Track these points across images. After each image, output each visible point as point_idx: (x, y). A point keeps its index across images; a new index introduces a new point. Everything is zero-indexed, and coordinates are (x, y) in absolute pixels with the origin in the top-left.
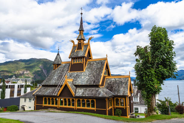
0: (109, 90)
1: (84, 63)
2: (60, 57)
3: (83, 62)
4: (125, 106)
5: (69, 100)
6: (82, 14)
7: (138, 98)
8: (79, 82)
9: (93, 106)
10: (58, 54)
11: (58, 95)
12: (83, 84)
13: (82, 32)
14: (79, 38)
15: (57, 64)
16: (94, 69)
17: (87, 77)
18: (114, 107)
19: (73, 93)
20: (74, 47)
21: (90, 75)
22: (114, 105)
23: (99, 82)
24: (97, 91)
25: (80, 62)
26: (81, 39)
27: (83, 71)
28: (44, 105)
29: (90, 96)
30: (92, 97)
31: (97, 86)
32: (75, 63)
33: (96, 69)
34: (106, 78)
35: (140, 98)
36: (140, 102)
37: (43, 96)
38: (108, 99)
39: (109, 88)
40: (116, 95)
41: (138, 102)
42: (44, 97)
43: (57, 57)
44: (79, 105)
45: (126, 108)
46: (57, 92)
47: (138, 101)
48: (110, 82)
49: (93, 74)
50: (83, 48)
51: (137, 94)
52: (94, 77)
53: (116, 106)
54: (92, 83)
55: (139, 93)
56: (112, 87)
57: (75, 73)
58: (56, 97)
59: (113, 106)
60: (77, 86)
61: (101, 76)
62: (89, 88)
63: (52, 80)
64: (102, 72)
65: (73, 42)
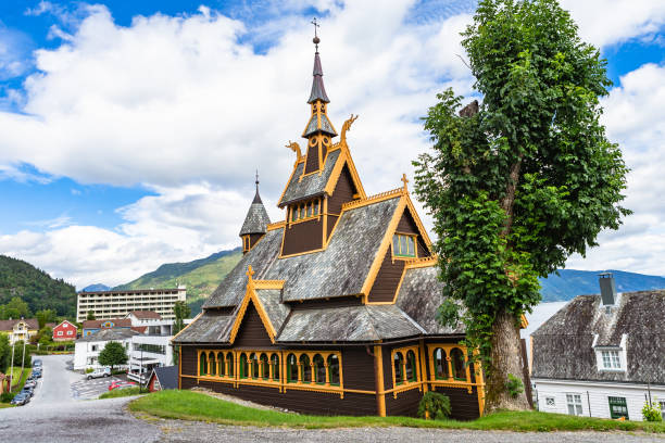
0: (409, 314)
1: (325, 218)
2: (263, 209)
3: (322, 219)
4: (469, 378)
5: (264, 356)
6: (316, 41)
7: (623, 355)
8: (305, 289)
9: (335, 380)
10: (257, 200)
11: (232, 342)
12: (310, 297)
13: (319, 105)
14: (311, 130)
15: (251, 235)
16: (358, 235)
17: (330, 270)
18: (429, 385)
19: (272, 331)
20: (298, 165)
21: (339, 259)
22: (429, 379)
23: (361, 284)
24: (351, 319)
25: (312, 217)
26: (316, 133)
27: (321, 247)
28: (200, 377)
29: (322, 339)
30: (328, 342)
31: (355, 300)
32: (298, 221)
33: (364, 234)
34: (406, 267)
35: (630, 357)
36: (631, 374)
37: (196, 347)
39: (411, 308)
40: (431, 332)
41: (623, 373)
42: (201, 348)
43: (252, 208)
45: (474, 388)
48: (419, 285)
49: (348, 257)
50: (323, 166)
51: (616, 338)
52: (350, 266)
53: (435, 382)
54: (339, 292)
55: (627, 331)
56: (421, 304)
57: (296, 259)
58: (225, 346)
59: (425, 380)
60: (295, 306)
61: (372, 262)
62: (330, 311)
63: (230, 289)
64: (379, 245)
65: (295, 147)
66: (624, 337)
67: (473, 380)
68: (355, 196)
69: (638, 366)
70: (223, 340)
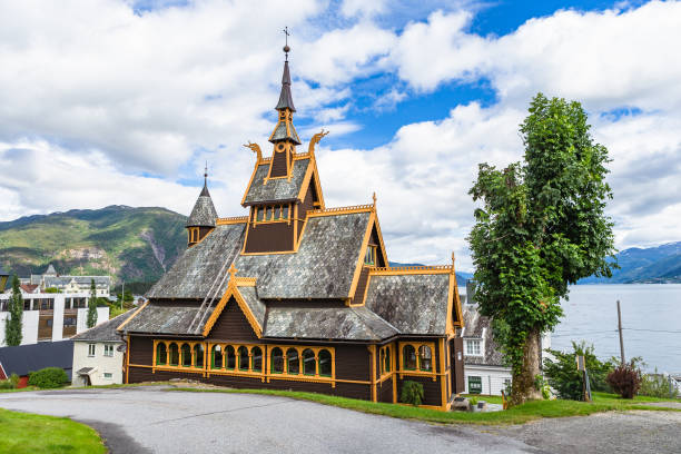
0: (381, 315)
1: (296, 223)
2: (211, 203)
3: (292, 221)
4: (434, 369)
5: (243, 349)
6: (286, 50)
7: (483, 345)
8: (278, 289)
9: (326, 370)
10: (205, 193)
11: (205, 334)
12: (292, 296)
13: (287, 113)
14: (279, 137)
15: (201, 227)
16: (331, 243)
17: (307, 272)
18: (398, 375)
19: (258, 327)
20: (261, 166)
21: (315, 263)
22: (398, 369)
23: (347, 288)
24: (341, 319)
25: (281, 220)
26: (284, 140)
27: (291, 248)
28: (156, 366)
29: (316, 336)
30: (323, 339)
31: (340, 303)
32: (264, 221)
33: (338, 242)
34: (371, 274)
35: (487, 346)
36: (487, 359)
37: (154, 338)
38: (378, 347)
39: (382, 310)
40: (405, 332)
41: (481, 358)
42: (159, 338)
43: (199, 200)
44: (278, 367)
45: (439, 377)
46: (203, 321)
47: (482, 354)
48: (385, 291)
49: (325, 262)
50: (291, 171)
51: (478, 331)
52: (329, 269)
53: (404, 372)
54: (323, 294)
55: (486, 325)
56: (391, 307)
57: (265, 258)
58: (198, 339)
59: (394, 370)
60: (270, 303)
61: (353, 269)
62: (312, 310)
63: (184, 280)
64: (357, 255)
65: (255, 148)
66: (484, 330)
67: (438, 370)
68: (315, 204)
69: (492, 353)
70: (196, 332)
